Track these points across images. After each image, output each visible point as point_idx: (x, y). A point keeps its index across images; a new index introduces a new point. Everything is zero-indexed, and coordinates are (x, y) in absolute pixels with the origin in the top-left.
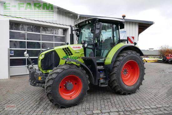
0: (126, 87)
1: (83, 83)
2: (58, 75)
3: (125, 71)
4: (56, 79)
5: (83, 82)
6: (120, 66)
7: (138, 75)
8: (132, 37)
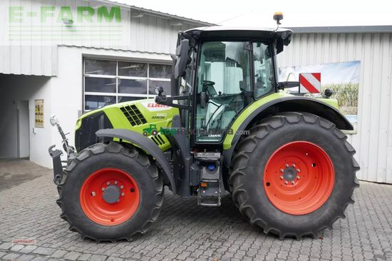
0: (279, 217)
1: (141, 192)
2: (76, 166)
3: (291, 172)
4: (73, 175)
5: (142, 188)
6: (254, 156)
7: (331, 187)
8: (314, 74)
